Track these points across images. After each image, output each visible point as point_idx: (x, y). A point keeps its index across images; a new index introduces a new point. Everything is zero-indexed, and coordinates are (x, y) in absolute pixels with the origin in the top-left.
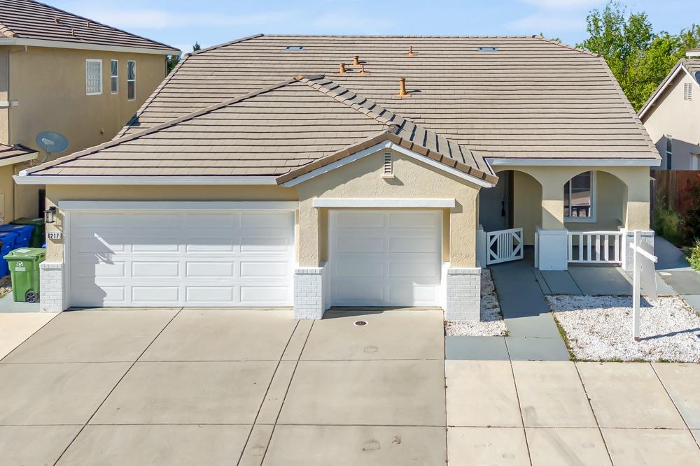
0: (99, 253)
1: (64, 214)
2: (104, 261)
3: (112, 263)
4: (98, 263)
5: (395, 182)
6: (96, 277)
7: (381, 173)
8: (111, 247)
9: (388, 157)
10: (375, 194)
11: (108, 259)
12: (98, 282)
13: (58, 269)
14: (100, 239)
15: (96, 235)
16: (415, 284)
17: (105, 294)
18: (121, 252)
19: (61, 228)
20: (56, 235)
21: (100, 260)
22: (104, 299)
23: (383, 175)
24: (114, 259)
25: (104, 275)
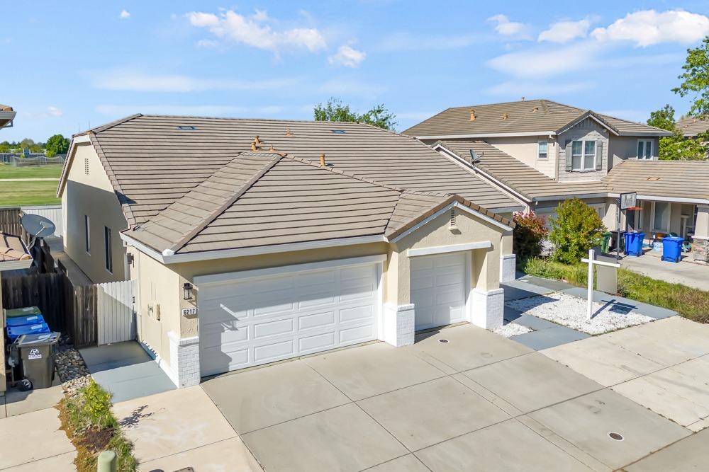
0: (224, 322)
1: (197, 289)
2: (229, 329)
3: (236, 329)
4: (224, 331)
5: (456, 232)
6: (223, 345)
7: (449, 226)
8: (236, 315)
9: (453, 213)
10: (444, 243)
11: (233, 326)
12: (224, 350)
13: (196, 343)
14: (225, 308)
15: (222, 306)
16: (451, 308)
17: (230, 359)
18: (245, 318)
19: (194, 303)
20: (192, 311)
21: (225, 328)
22: (230, 364)
23: (450, 228)
24: (238, 324)
25: (229, 342)
